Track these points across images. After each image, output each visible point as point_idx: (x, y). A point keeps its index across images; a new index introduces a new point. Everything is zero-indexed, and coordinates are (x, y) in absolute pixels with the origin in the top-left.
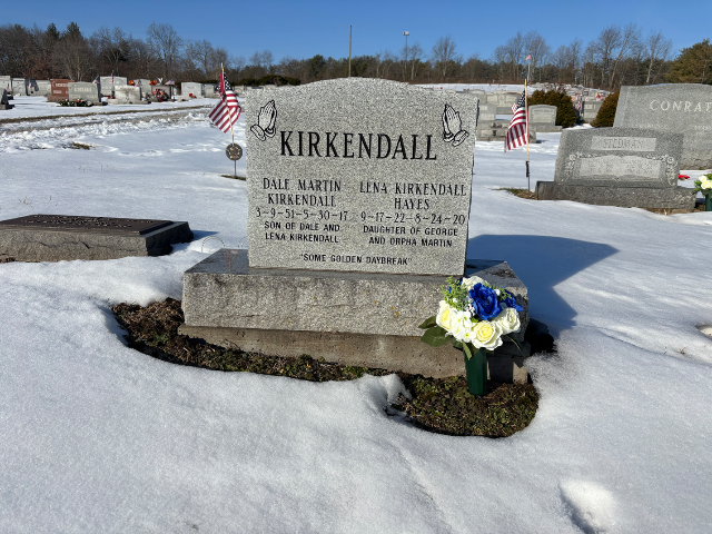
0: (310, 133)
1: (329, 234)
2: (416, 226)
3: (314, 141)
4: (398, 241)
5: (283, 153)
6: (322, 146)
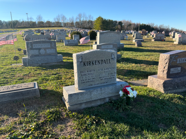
0: (89, 61)
1: (93, 80)
2: (108, 75)
4: (105, 79)
5: (84, 66)
6: (91, 63)
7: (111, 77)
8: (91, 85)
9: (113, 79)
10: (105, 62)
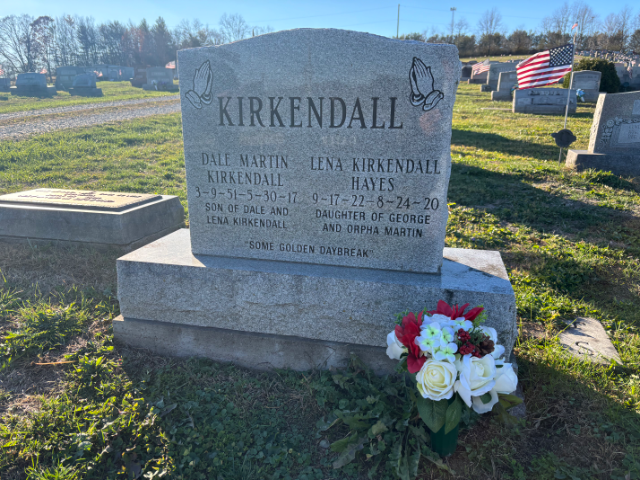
0: (251, 99)
1: (277, 218)
2: (378, 211)
3: (256, 108)
4: (356, 228)
5: (222, 123)
6: (266, 113)
7: (401, 225)
8: (264, 245)
9: (417, 240)
10: (361, 118)
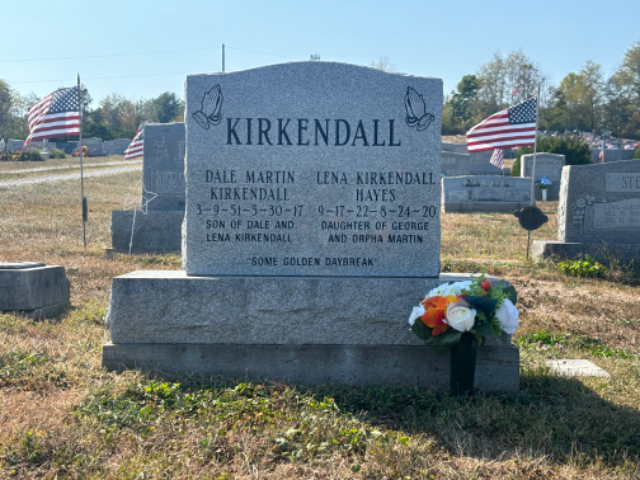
0: (260, 120)
1: (282, 232)
2: (382, 220)
3: (264, 128)
4: (361, 238)
5: (229, 142)
6: (274, 133)
7: (402, 232)
8: (268, 261)
9: (418, 246)
10: (364, 137)
